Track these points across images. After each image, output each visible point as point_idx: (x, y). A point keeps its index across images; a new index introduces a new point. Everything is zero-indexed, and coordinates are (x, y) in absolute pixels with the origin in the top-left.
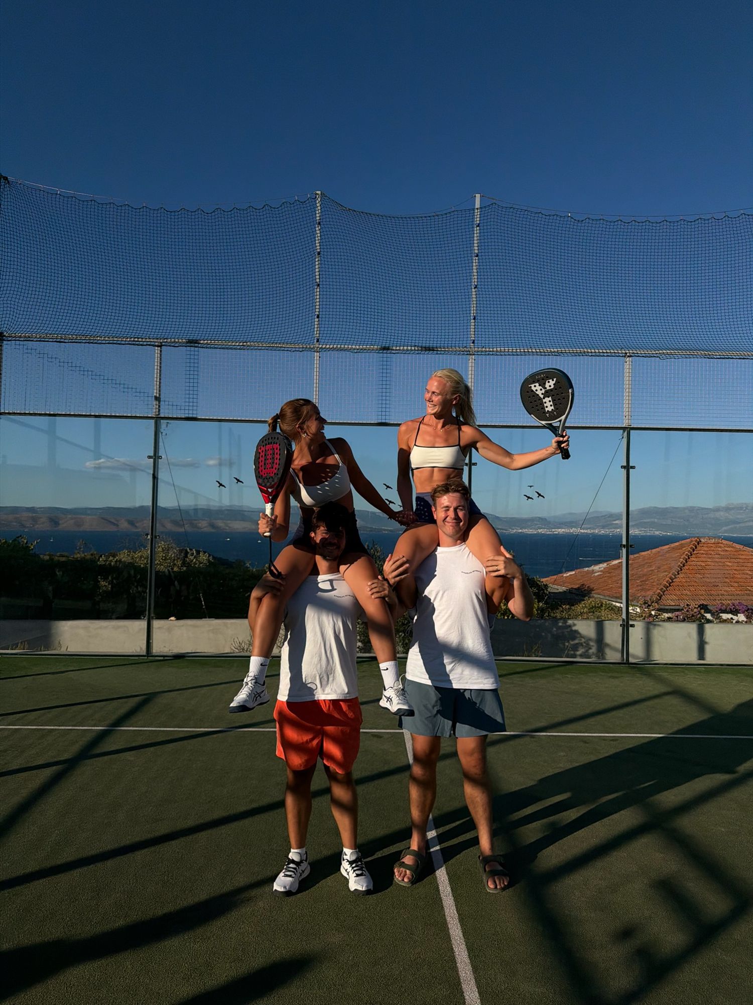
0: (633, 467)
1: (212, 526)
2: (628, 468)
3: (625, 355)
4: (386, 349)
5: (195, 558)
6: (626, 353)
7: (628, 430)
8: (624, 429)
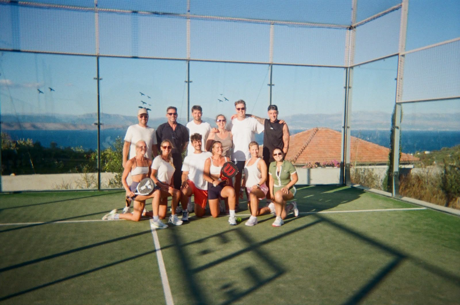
0: (273, 85)
1: (34, 126)
2: (271, 85)
3: (270, 24)
4: (135, 12)
5: (24, 142)
6: (271, 22)
7: (271, 65)
8: (269, 64)
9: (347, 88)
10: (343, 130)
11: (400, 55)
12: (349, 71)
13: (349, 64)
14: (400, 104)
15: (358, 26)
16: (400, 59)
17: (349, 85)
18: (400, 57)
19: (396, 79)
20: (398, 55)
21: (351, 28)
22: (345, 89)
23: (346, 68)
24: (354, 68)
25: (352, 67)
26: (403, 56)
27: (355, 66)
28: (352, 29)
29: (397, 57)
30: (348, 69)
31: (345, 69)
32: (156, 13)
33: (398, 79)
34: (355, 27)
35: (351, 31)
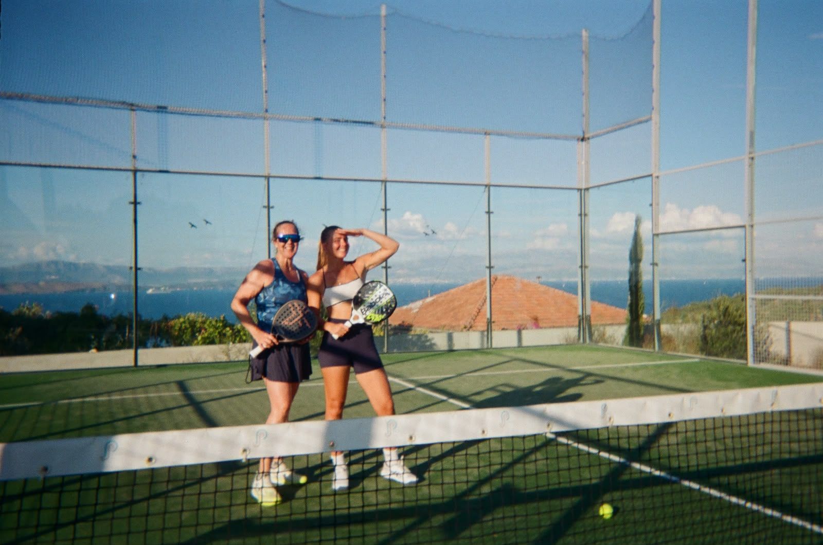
7: (488, 186)
9: (583, 215)
10: (579, 271)
11: (654, 175)
12: (584, 194)
13: (584, 184)
14: (657, 235)
15: (593, 137)
16: (654, 182)
17: (584, 212)
18: (654, 178)
19: (651, 205)
20: (651, 175)
21: (583, 140)
22: (580, 217)
23: (580, 190)
24: (591, 191)
25: (587, 189)
26: (658, 177)
27: (591, 188)
28: (585, 140)
29: (650, 178)
30: (583, 191)
31: (578, 191)
32: (336, 121)
33: (654, 204)
34: (589, 139)
35: (584, 143)
